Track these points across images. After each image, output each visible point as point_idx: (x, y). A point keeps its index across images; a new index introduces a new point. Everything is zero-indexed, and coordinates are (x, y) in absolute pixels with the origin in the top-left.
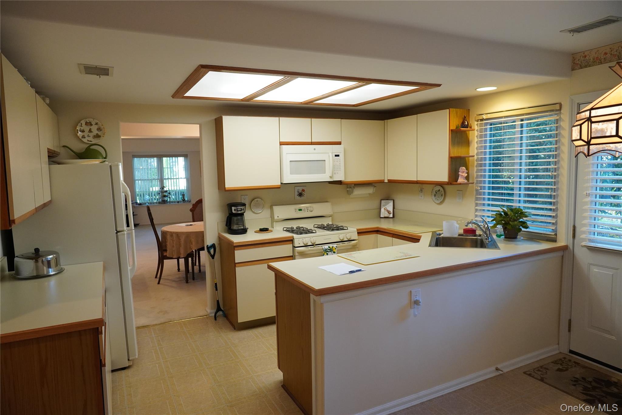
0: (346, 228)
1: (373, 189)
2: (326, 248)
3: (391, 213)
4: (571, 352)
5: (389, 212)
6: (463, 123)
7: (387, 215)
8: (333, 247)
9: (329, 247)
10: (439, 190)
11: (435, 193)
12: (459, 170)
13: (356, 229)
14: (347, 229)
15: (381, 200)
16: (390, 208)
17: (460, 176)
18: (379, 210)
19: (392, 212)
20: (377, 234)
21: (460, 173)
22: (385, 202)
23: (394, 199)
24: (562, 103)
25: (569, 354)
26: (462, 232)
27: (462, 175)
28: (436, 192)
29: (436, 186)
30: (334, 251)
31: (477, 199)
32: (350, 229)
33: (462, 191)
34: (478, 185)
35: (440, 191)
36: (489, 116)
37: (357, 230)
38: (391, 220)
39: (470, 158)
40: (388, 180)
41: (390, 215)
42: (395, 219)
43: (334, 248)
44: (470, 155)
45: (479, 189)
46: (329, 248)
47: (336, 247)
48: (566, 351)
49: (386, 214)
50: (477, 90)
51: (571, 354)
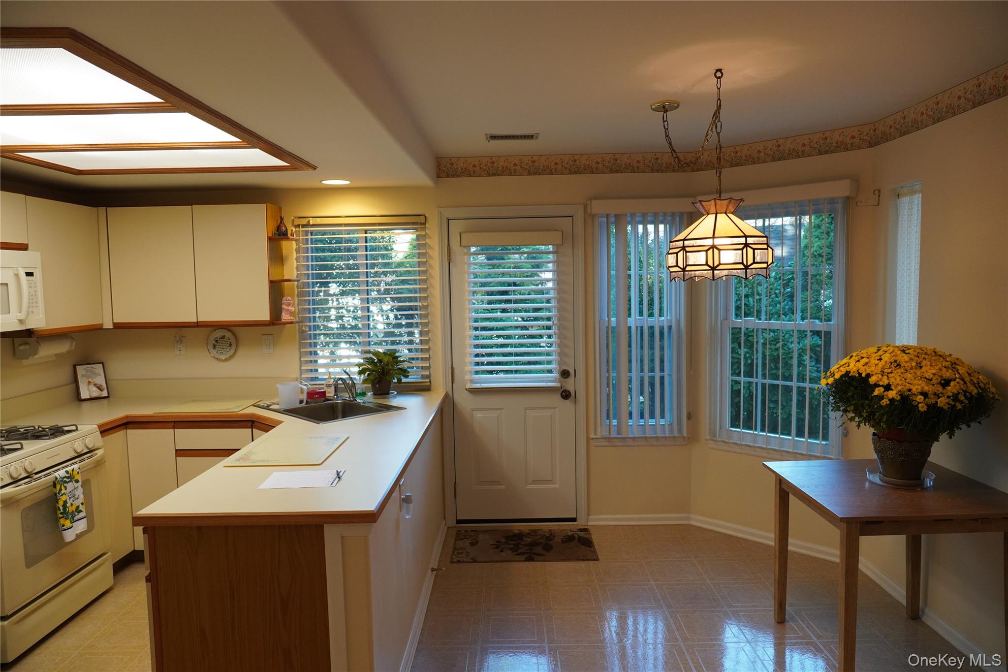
0: (74, 428)
1: (71, 345)
2: (62, 476)
3: (104, 389)
4: (459, 522)
5: (100, 388)
6: (278, 228)
7: (96, 393)
8: (73, 470)
9: (67, 472)
10: (224, 337)
11: (215, 342)
12: (283, 302)
13: (96, 426)
14: (77, 429)
15: (75, 367)
16: (101, 380)
17: (283, 310)
18: (74, 385)
19: (104, 386)
20: (126, 428)
21: (284, 306)
22: (85, 369)
23: (104, 362)
24: (426, 215)
25: (457, 526)
26: (304, 397)
27: (288, 310)
28: (217, 341)
29: (215, 330)
30: (75, 478)
31: (301, 345)
32: (84, 428)
33: (272, 336)
34: (305, 324)
35: (226, 338)
36: (319, 221)
37: (100, 426)
38: (105, 401)
39: (286, 283)
40: (114, 324)
41: (103, 392)
42: (111, 398)
43: (75, 472)
44: (285, 278)
45: (307, 329)
46: (67, 475)
47: (79, 468)
48: (454, 524)
49: (94, 391)
50: (323, 182)
51: (459, 525)
